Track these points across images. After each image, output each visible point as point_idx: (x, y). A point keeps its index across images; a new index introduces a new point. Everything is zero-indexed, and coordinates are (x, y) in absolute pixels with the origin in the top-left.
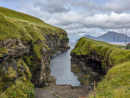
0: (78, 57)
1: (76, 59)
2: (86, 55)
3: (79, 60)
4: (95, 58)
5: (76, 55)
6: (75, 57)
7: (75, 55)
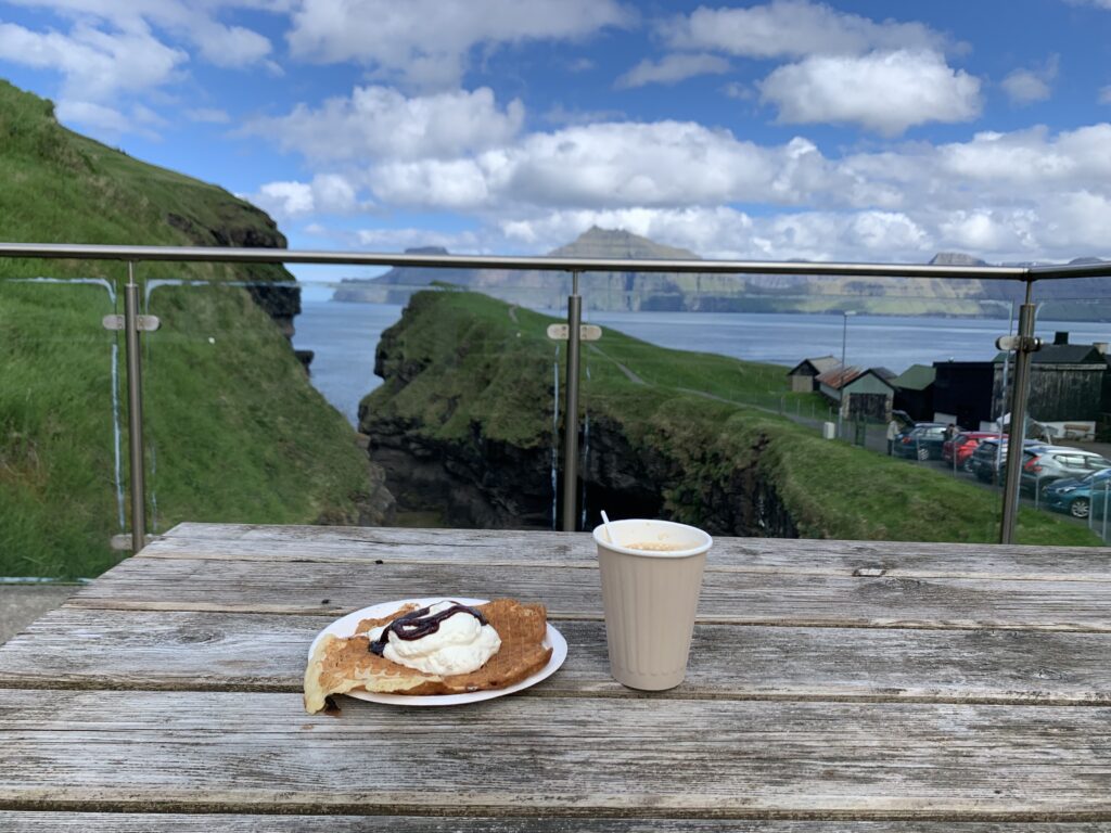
0: (436, 451)
1: (419, 473)
2: (526, 446)
3: (443, 477)
4: (602, 471)
5: (418, 439)
6: (411, 452)
7: (407, 440)
